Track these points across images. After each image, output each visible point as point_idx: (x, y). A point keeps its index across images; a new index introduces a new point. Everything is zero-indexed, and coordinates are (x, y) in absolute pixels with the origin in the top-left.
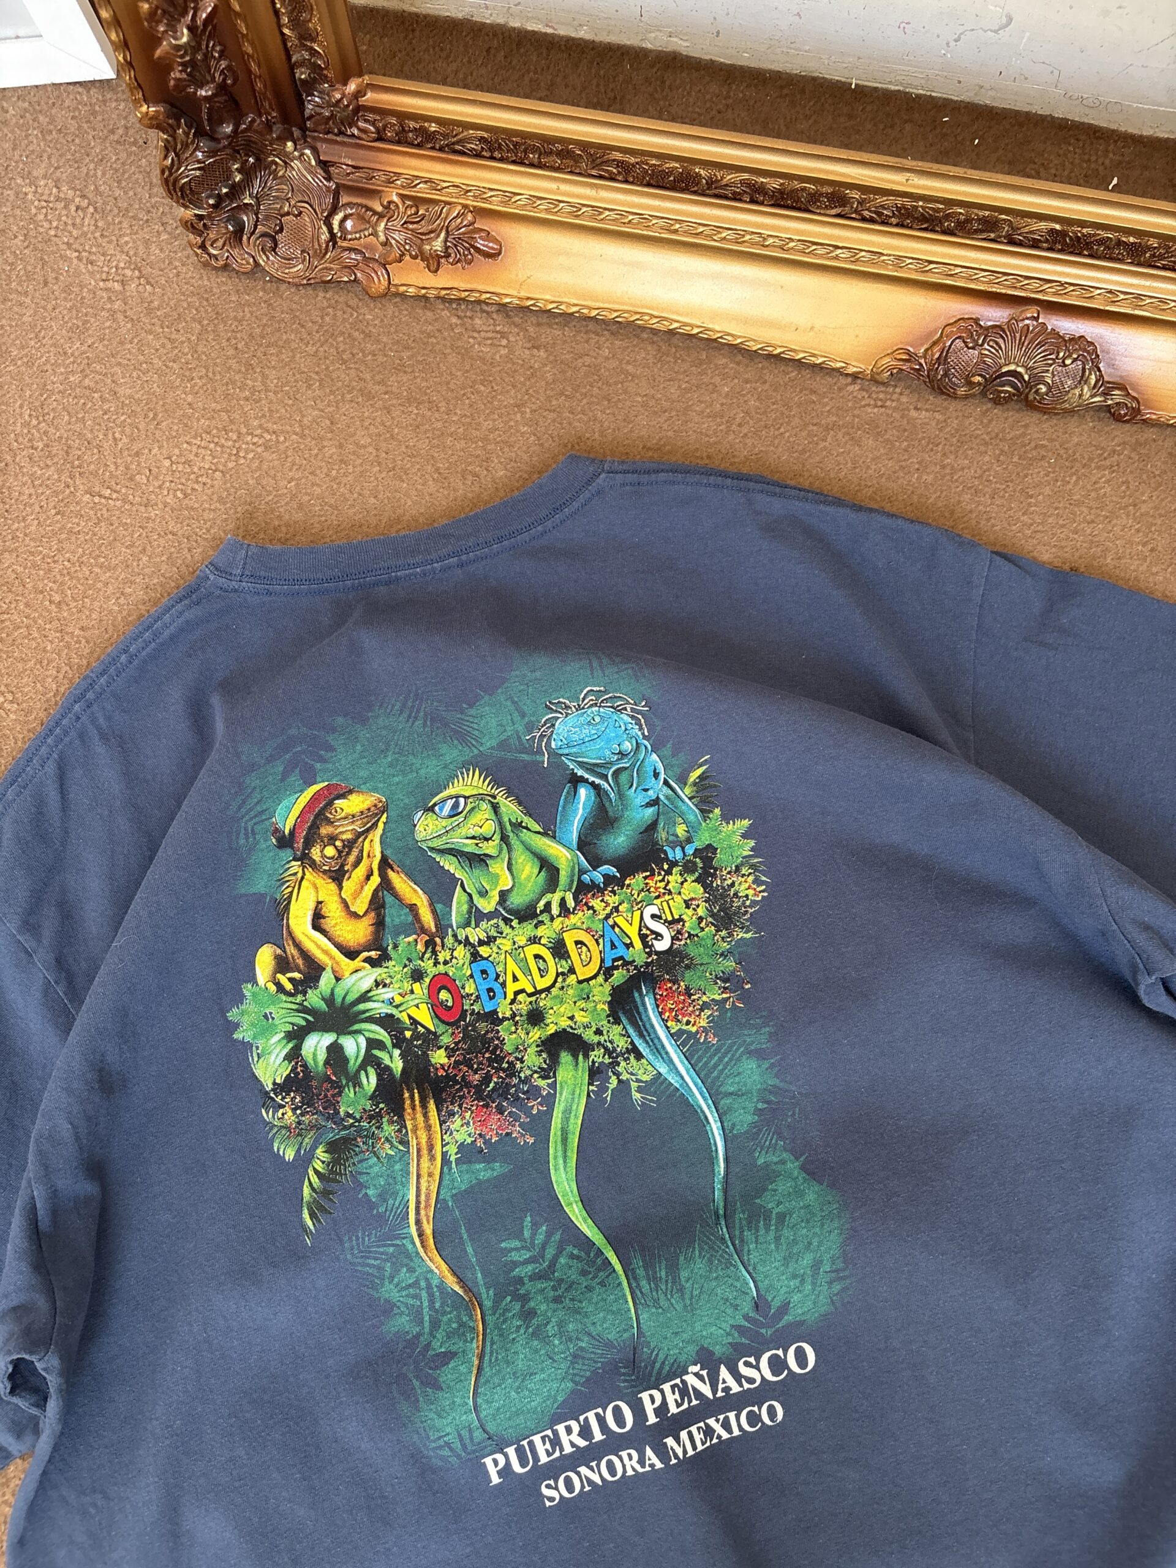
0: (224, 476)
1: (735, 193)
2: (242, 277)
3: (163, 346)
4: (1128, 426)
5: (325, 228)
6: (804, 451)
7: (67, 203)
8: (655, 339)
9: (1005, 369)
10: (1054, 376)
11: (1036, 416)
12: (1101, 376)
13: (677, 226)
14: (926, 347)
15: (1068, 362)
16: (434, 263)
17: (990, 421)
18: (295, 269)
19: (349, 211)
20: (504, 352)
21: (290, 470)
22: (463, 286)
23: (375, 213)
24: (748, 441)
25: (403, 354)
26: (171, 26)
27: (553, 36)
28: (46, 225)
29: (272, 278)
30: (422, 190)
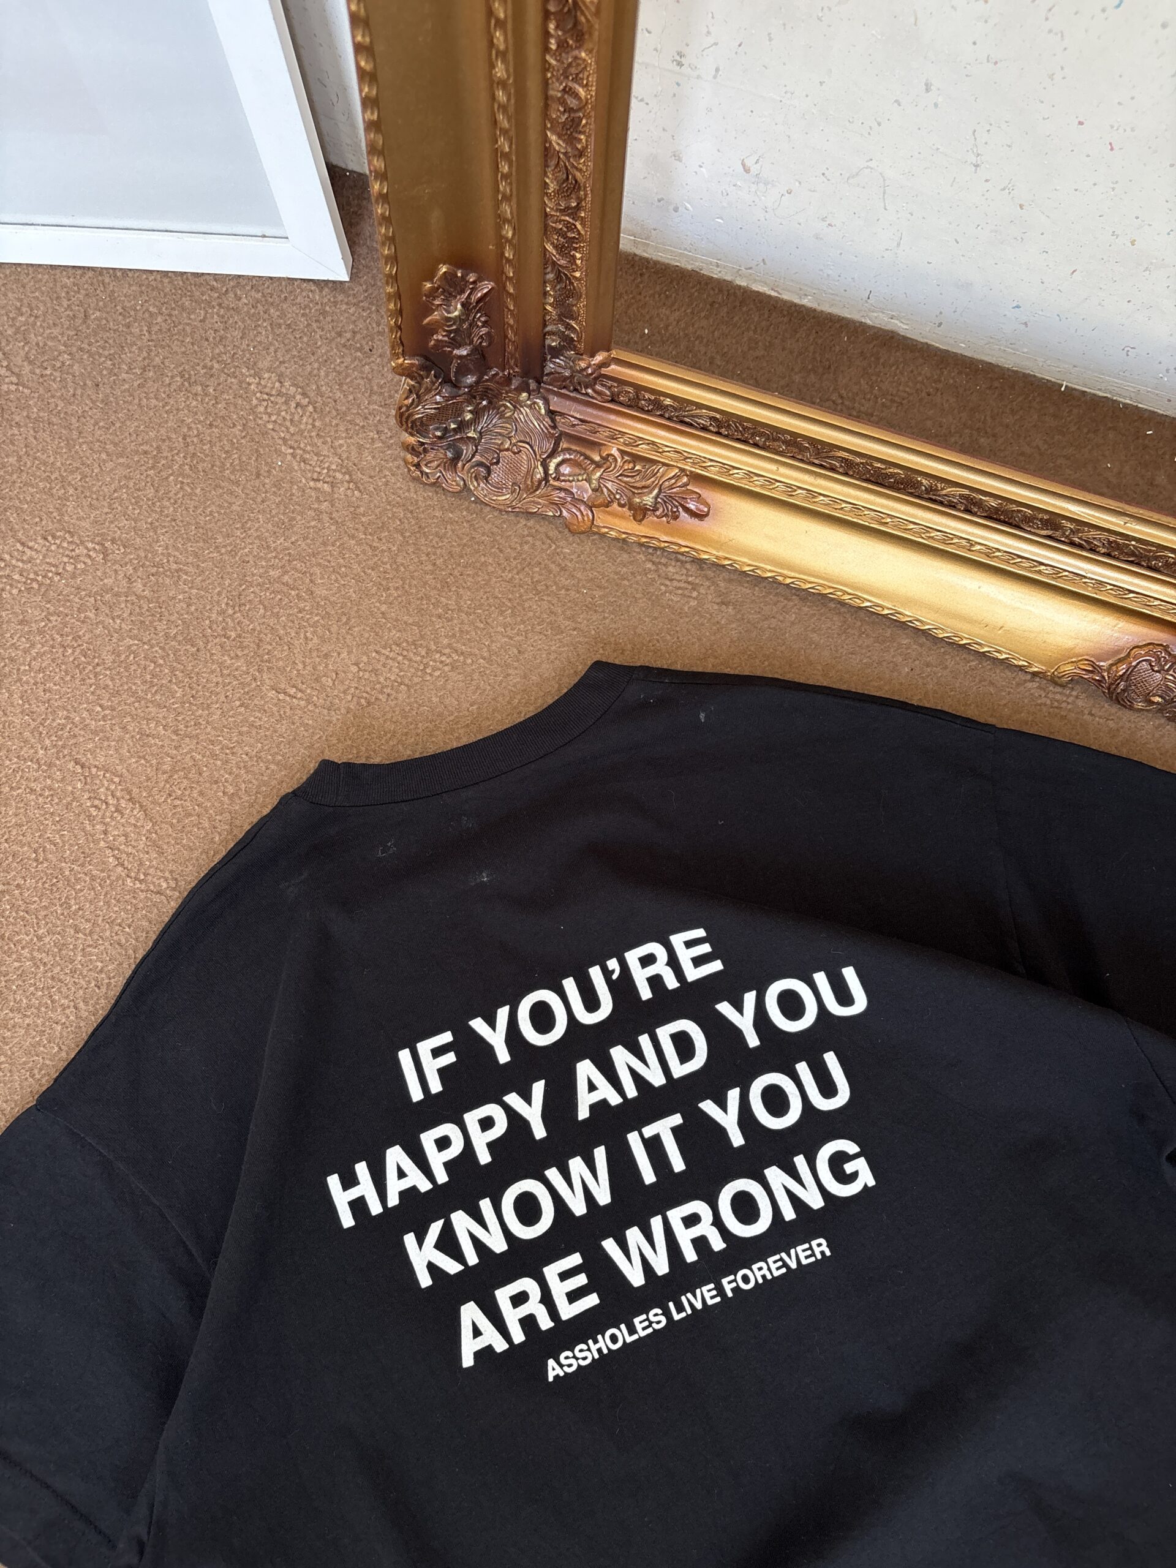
0: (409, 690)
1: (950, 502)
2: (449, 494)
3: (364, 552)
5: (541, 469)
7: (288, 398)
8: (843, 610)
13: (889, 520)
14: (1110, 662)
16: (640, 513)
17: (1162, 737)
18: (504, 498)
19: (568, 456)
20: (693, 603)
21: (474, 693)
22: (664, 537)
23: (593, 462)
25: (594, 593)
26: (447, 301)
27: (777, 299)
28: (265, 417)
29: (478, 501)
30: (643, 450)
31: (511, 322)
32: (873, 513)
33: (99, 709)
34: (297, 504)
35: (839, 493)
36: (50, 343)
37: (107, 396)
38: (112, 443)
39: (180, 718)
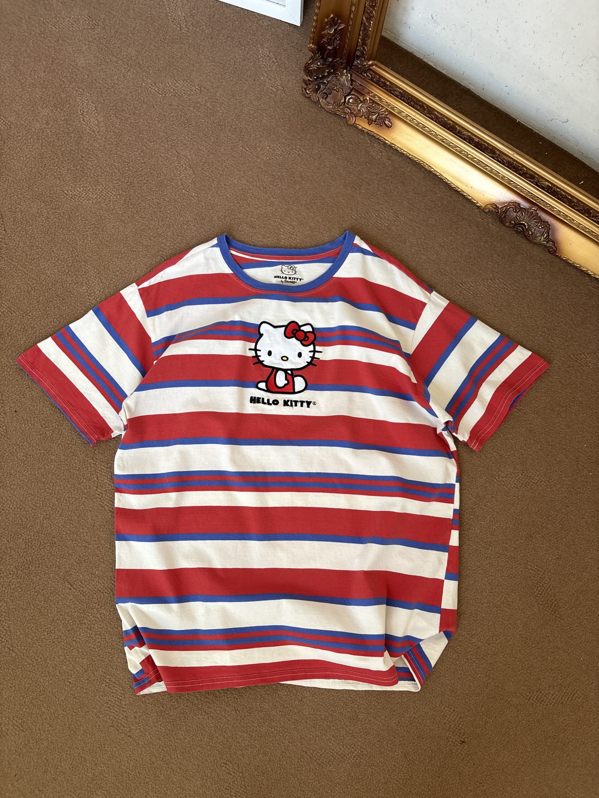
1: (465, 138)
2: (312, 102)
3: (281, 113)
4: (551, 255)
5: (344, 99)
6: (454, 222)
7: (271, 59)
8: (425, 172)
9: (521, 222)
10: (535, 230)
11: (527, 241)
12: (549, 236)
13: (445, 140)
14: (502, 206)
15: (540, 227)
16: (370, 122)
17: (512, 237)
18: (329, 107)
19: (353, 97)
20: (379, 157)
22: (376, 132)
23: (360, 100)
24: (439, 213)
25: (349, 145)
26: (330, 28)
28: (262, 63)
29: (321, 107)
30: (376, 99)
31: (347, 42)
32: (441, 138)
33: (187, 138)
34: (264, 93)
35: (432, 128)
36: (200, 21)
37: (214, 42)
38: (212, 57)
39: (211, 147)
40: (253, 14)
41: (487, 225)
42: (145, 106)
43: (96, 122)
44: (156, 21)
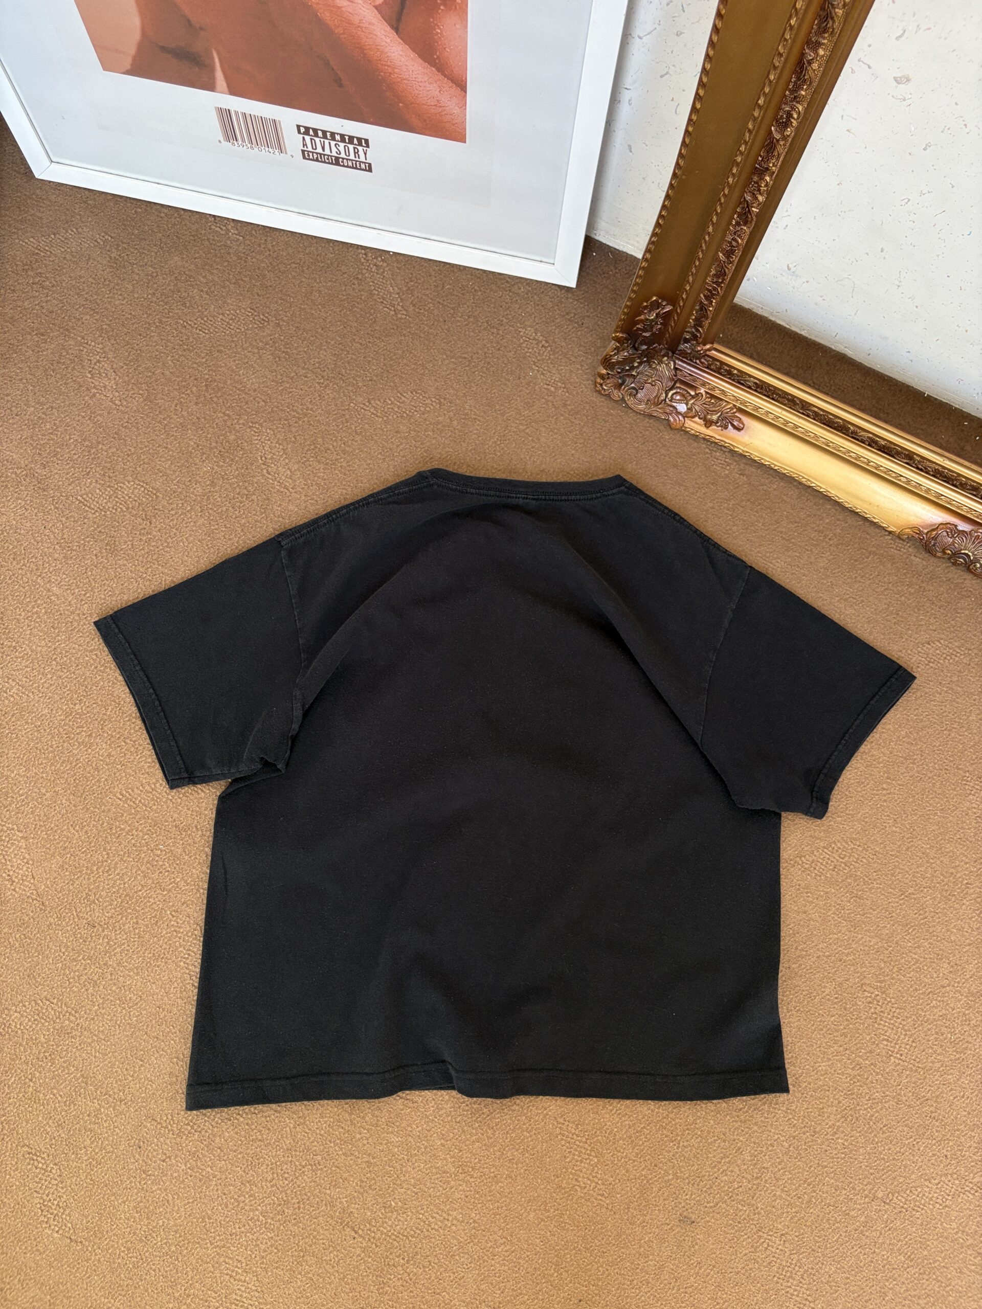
1: (862, 440)
2: (614, 402)
3: (567, 423)
5: (664, 395)
8: (801, 488)
9: (963, 552)
11: (971, 576)
13: (831, 444)
14: (928, 530)
17: (949, 572)
18: (641, 407)
19: (678, 390)
22: (718, 437)
23: (691, 395)
24: (832, 548)
25: (678, 460)
26: (650, 312)
27: (789, 330)
28: (526, 350)
29: (627, 406)
30: (717, 393)
31: (673, 325)
34: (536, 395)
35: (809, 428)
36: (424, 297)
38: (449, 351)
40: (502, 277)
41: (907, 558)
42: (358, 438)
43: (289, 472)
44: (357, 305)
